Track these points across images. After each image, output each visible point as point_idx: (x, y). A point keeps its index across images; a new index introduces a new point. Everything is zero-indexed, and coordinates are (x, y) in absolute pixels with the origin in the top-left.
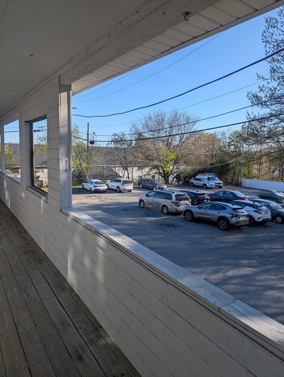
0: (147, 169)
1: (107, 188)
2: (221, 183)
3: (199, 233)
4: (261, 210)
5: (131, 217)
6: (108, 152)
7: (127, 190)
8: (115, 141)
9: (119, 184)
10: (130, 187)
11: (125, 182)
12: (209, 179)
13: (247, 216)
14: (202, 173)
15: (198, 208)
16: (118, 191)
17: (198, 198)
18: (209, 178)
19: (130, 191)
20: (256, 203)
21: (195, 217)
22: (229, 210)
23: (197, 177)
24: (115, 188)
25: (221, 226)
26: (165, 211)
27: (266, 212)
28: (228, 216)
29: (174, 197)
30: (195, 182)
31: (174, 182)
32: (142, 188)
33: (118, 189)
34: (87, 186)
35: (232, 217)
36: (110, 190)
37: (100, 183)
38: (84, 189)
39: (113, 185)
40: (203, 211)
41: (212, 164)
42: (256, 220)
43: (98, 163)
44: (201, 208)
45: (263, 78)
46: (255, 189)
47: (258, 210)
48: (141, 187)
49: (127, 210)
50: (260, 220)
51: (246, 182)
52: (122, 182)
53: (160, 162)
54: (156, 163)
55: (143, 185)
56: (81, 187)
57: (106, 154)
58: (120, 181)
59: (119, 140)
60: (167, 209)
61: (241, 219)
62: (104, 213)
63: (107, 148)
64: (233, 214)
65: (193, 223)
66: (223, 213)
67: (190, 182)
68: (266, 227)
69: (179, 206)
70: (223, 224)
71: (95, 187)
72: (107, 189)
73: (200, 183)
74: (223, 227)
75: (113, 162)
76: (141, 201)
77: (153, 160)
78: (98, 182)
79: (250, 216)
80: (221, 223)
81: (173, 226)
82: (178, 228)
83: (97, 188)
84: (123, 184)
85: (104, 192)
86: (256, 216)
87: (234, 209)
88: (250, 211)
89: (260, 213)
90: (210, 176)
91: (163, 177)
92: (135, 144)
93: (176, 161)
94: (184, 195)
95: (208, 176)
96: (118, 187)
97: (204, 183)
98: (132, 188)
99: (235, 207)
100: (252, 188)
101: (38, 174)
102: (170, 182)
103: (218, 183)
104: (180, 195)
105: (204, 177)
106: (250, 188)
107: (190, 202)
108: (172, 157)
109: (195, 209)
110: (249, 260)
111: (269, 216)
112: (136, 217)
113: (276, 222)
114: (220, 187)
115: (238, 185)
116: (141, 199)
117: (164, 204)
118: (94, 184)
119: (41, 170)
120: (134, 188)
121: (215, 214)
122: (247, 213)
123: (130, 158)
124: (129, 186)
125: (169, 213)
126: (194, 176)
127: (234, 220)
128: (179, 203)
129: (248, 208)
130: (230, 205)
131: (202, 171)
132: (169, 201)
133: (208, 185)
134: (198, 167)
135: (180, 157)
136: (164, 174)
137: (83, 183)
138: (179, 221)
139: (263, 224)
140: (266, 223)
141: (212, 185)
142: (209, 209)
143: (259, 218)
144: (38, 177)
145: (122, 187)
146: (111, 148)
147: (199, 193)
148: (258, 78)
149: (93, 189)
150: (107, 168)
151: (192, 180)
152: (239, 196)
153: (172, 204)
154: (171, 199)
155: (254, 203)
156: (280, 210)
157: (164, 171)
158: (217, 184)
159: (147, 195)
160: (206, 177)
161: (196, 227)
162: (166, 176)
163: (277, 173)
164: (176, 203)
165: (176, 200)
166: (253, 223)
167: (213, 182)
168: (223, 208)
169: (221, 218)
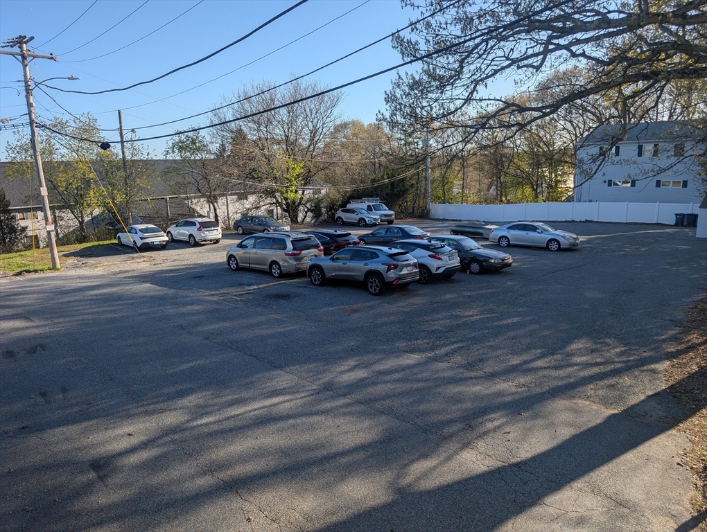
0: (252, 199)
1: (167, 239)
2: (391, 215)
3: (331, 305)
4: (443, 253)
5: (206, 289)
6: (167, 169)
7: (211, 241)
8: (181, 147)
9: (192, 230)
10: (216, 233)
11: (204, 225)
12: (369, 209)
13: (415, 265)
14: (358, 198)
15: (332, 259)
16: (192, 243)
17: (336, 242)
18: (369, 207)
19: (217, 241)
20: (433, 242)
21: (327, 276)
22: (383, 258)
23: (349, 206)
24: (186, 238)
25: (371, 287)
26: (276, 272)
27: (451, 256)
28: (382, 268)
29: (290, 246)
30: (346, 217)
31: (308, 219)
32: (243, 234)
33: (192, 238)
34: (127, 238)
35: (389, 270)
36: (175, 243)
37: (153, 230)
38: (121, 244)
39: (182, 232)
40: (339, 264)
41: (373, 181)
42: (434, 271)
43: (149, 192)
44: (337, 258)
45: (412, 5)
46: (453, 220)
47: (437, 253)
48: (241, 232)
49: (202, 276)
50: (440, 271)
51: (437, 209)
52: (198, 226)
53: (276, 183)
54: (267, 184)
55: (245, 228)
56: (116, 241)
57: (165, 173)
58: (193, 224)
59: (188, 143)
60: (280, 268)
61: (405, 271)
62: (159, 288)
63: (166, 161)
64: (389, 265)
65: (324, 288)
66: (374, 265)
67: (336, 216)
68: (453, 282)
69: (300, 259)
70: (374, 284)
71: (141, 238)
72: (167, 242)
73: (354, 218)
74: (375, 290)
75: (181, 187)
76: (230, 257)
77: (261, 180)
78: (147, 228)
79: (422, 267)
80: (371, 282)
81: (285, 297)
82: (294, 300)
83: (147, 241)
84: (199, 229)
85: (162, 247)
86: (433, 264)
87: (392, 256)
88: (423, 257)
89: (440, 259)
90: (371, 204)
91: (284, 210)
92: (232, 151)
93: (307, 179)
94: (309, 239)
95: (367, 203)
96: (191, 235)
97: (360, 216)
98: (220, 236)
99: (394, 251)
100: (448, 220)
101: (22, 224)
102: (300, 219)
103: (386, 215)
104: (302, 240)
105: (360, 206)
106: (444, 220)
107: (320, 251)
108: (298, 170)
109: (326, 262)
110: (410, 340)
111: (456, 262)
112: (217, 289)
113: (471, 273)
114: (391, 222)
115: (423, 215)
116: (231, 253)
117: (274, 259)
118: (140, 235)
119: (30, 214)
120: (224, 236)
121: (360, 267)
122: (416, 261)
123: (216, 178)
124: (211, 233)
125: (284, 276)
126: (344, 204)
127: (392, 275)
128: (299, 254)
129: (419, 252)
130: (385, 249)
131: (357, 196)
132: (282, 253)
133: (367, 219)
134: (348, 188)
135: (313, 170)
136: (287, 204)
137: (120, 234)
138: (300, 287)
139: (447, 276)
140: (452, 276)
141: (375, 219)
142: (350, 260)
143: (438, 268)
144: (24, 229)
145: (199, 236)
146: (175, 161)
147: (339, 232)
148: (404, 5)
149: (139, 243)
150: (173, 200)
151: (340, 214)
152: (412, 233)
153: (287, 257)
154: (285, 248)
155: (430, 242)
156: (477, 251)
157: (286, 199)
158: (383, 218)
159: (240, 246)
160: (364, 205)
161: (328, 294)
162: (291, 209)
163: (493, 191)
164: (295, 254)
165: (294, 249)
166: (426, 277)
167: (377, 215)
168: (374, 255)
169: (372, 273)
